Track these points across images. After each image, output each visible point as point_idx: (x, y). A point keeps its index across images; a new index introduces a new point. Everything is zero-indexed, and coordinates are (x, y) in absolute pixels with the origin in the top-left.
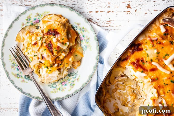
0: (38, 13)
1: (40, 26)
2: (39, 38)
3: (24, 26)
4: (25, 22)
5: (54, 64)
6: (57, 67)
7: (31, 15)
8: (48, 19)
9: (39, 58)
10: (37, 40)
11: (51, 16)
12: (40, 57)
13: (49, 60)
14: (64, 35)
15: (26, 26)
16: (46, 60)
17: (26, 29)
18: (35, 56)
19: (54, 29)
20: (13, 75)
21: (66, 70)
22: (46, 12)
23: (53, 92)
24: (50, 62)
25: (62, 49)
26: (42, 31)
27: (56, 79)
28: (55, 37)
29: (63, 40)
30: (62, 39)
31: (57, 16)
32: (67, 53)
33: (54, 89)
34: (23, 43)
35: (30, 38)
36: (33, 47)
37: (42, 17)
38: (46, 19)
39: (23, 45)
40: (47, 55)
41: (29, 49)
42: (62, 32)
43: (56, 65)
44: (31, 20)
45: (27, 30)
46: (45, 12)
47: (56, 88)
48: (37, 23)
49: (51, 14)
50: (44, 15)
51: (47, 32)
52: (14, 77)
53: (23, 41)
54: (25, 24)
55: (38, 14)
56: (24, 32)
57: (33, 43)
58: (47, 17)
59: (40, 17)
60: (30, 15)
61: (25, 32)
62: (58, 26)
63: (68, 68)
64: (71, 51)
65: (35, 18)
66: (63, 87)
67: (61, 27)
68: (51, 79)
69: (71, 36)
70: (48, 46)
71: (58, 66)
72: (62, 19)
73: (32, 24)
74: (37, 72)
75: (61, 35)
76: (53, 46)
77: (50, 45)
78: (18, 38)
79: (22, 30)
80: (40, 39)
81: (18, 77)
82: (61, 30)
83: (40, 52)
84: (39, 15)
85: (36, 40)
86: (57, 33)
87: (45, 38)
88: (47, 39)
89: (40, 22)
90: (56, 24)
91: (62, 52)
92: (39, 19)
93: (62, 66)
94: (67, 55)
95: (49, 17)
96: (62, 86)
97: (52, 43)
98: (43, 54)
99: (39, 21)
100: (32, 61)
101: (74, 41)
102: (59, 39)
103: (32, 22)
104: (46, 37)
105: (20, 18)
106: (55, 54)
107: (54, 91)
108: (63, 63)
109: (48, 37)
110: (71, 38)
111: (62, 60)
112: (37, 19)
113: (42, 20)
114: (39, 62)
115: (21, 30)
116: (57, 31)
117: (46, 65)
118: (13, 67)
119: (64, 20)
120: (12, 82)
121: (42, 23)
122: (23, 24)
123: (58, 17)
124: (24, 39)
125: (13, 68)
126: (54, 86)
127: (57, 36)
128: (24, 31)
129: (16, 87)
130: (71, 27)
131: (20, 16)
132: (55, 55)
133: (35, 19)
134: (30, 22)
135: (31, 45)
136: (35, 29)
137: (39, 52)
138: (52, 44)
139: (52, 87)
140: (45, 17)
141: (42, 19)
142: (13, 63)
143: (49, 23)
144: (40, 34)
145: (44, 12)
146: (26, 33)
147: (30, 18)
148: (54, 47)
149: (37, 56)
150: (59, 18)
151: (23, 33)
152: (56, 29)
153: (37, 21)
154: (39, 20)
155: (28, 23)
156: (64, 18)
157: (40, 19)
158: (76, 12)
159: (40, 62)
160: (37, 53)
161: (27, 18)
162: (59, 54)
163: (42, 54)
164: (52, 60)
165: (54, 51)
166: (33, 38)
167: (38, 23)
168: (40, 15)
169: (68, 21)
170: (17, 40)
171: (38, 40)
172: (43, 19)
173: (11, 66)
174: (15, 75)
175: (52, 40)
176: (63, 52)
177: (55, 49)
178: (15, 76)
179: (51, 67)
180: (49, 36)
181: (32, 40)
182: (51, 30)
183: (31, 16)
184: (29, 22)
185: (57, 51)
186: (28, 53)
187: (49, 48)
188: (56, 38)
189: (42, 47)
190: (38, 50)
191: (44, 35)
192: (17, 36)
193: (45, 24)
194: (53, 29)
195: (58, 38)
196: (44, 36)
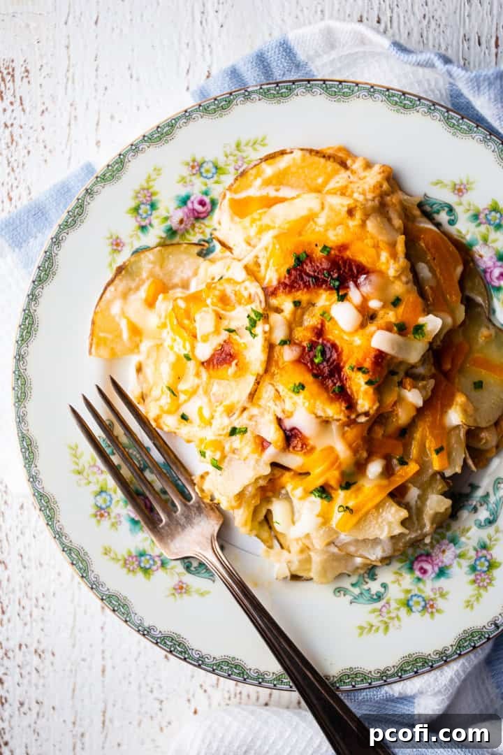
0: (199, 159)
1: (217, 234)
2: (239, 317)
3: (124, 257)
4: (126, 226)
5: (363, 462)
6: (385, 482)
7: (154, 176)
8: (268, 183)
9: (262, 444)
10: (230, 331)
11: (283, 162)
12: (272, 434)
13: (332, 444)
14: (398, 278)
15: (137, 252)
16: (313, 449)
17: (139, 274)
18: (234, 432)
19: (329, 244)
20: (116, 559)
21: (440, 486)
22: (242, 147)
23: (372, 626)
24: (337, 458)
25: (401, 363)
26: (246, 267)
27: (384, 551)
28: (342, 298)
29: (401, 309)
30: (392, 298)
31: (322, 160)
32: (432, 382)
33: (374, 611)
34: (134, 360)
35: (181, 325)
36: (210, 377)
37: (223, 177)
38: (255, 190)
39: (139, 370)
40: (317, 417)
41: (185, 392)
42: (384, 256)
43: (375, 468)
44: (162, 211)
45: (144, 275)
46: (238, 146)
47: (382, 603)
48: (197, 218)
49: (283, 153)
50: (236, 162)
51: (289, 271)
52: (125, 570)
53: (136, 348)
54: (124, 238)
55: (197, 167)
56: (130, 289)
57: (204, 351)
58: (258, 175)
59: (210, 182)
60: (149, 179)
61: (137, 288)
62: (354, 223)
63: (448, 473)
64: (448, 366)
65: (183, 192)
66: (429, 587)
67: (371, 225)
68: (350, 556)
69: (431, 270)
70: (312, 361)
71: (388, 472)
72: (353, 172)
73: (172, 232)
74: (256, 523)
75: (381, 274)
76: (339, 355)
77: (323, 353)
78: (102, 335)
79: (117, 281)
80: (253, 324)
81: (146, 571)
82: (376, 246)
83: (262, 402)
84: (207, 171)
85: (225, 335)
86: (351, 269)
87: (278, 310)
88: (294, 313)
89: (212, 210)
90: (332, 209)
91: (401, 384)
92: (206, 193)
93: (413, 468)
94: (430, 394)
95: (269, 170)
96: (421, 585)
97: (330, 337)
98: (290, 415)
99: (208, 207)
100: (219, 468)
101: (455, 297)
102: (374, 304)
103: (167, 219)
104: (286, 303)
105: (95, 207)
106: (365, 402)
107: (375, 619)
108: (414, 451)
109: (297, 304)
110: (433, 283)
111: (405, 433)
112: (196, 196)
113: (229, 195)
114: (267, 470)
115: (109, 284)
116: (348, 254)
117: (316, 480)
118: (102, 516)
119: (373, 177)
120: (117, 604)
121: (232, 220)
122: (117, 244)
123: (331, 165)
124: (136, 331)
125: (106, 523)
126: (373, 591)
127: (357, 286)
128: (133, 285)
129: (145, 632)
130: (417, 212)
131: (88, 198)
132: (366, 414)
133: (184, 201)
134: (155, 222)
135: (191, 366)
136: (191, 260)
137: (259, 406)
138: (334, 346)
139: (361, 600)
140: (243, 174)
141: (230, 188)
142: (101, 491)
143: (283, 215)
144: (246, 294)
145: (234, 146)
146: (142, 293)
147: (152, 195)
148: (352, 362)
149: (248, 434)
150: (338, 167)
151: (125, 296)
152: (343, 247)
153: (199, 208)
154: (207, 200)
155: (143, 228)
156: (368, 165)
157: (216, 192)
158: (437, 114)
159: (274, 465)
160: (246, 414)
161: (133, 204)
162: (390, 399)
163: (280, 415)
164: (350, 446)
165: (359, 385)
166: (204, 321)
167: (204, 218)
168: (211, 165)
169: (393, 180)
170: (98, 345)
171: (232, 327)
172: (236, 192)
173: (93, 511)
174: (125, 560)
175: (331, 318)
176: (408, 381)
177: (360, 375)
178: (125, 563)
179: (347, 485)
180: (302, 296)
181: (195, 337)
182: (309, 257)
183: (156, 187)
184: (150, 224)
185: (377, 384)
186: (184, 417)
187: (318, 375)
188: (349, 301)
189: (273, 369)
190: (252, 396)
191: (270, 293)
192: (93, 323)
193: (253, 221)
194: (325, 247)
195: (365, 300)
196: (274, 302)
